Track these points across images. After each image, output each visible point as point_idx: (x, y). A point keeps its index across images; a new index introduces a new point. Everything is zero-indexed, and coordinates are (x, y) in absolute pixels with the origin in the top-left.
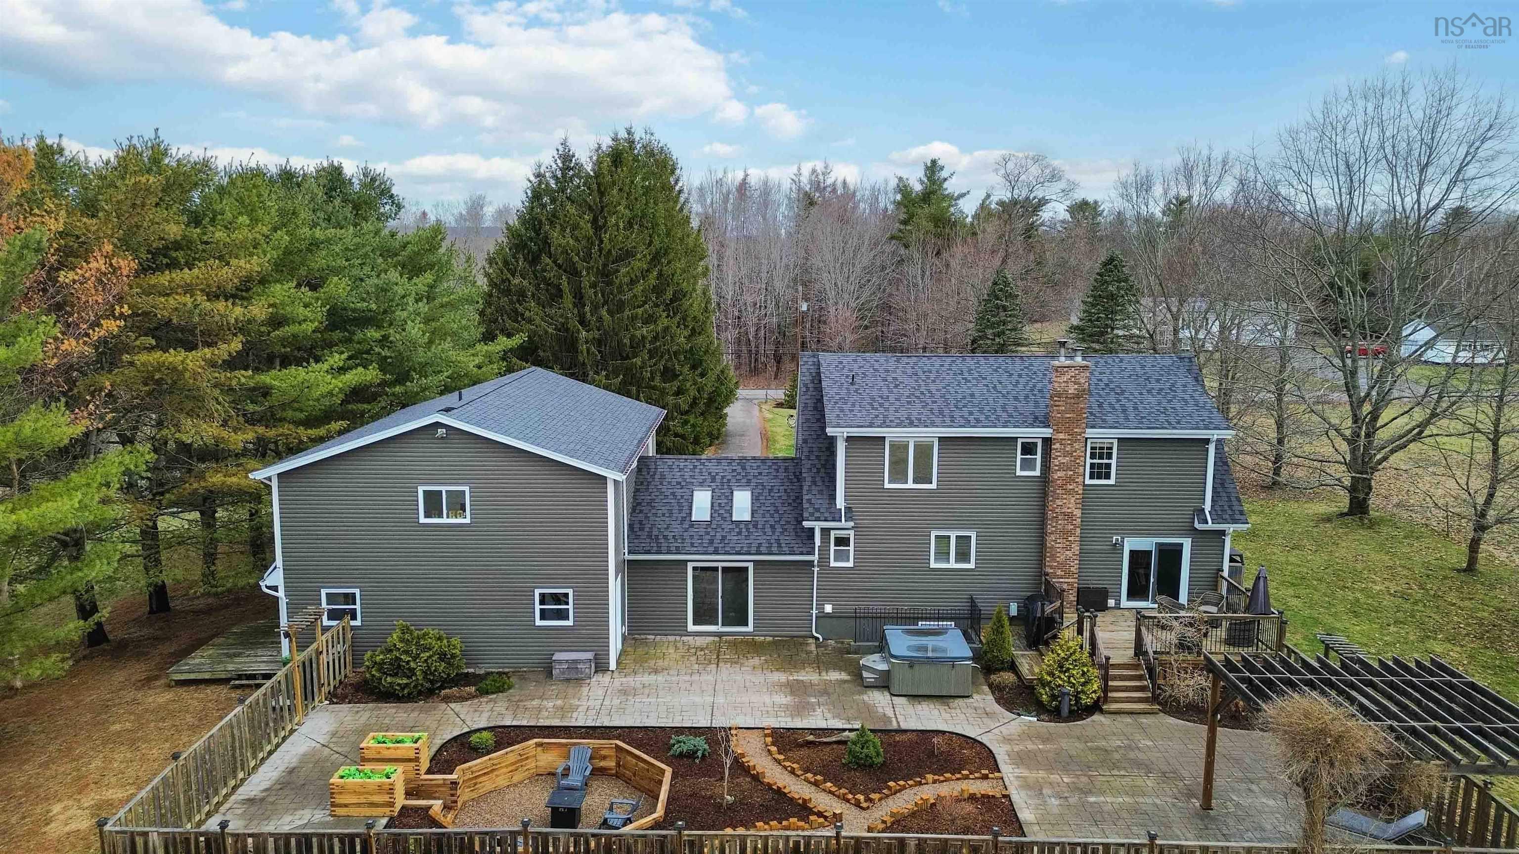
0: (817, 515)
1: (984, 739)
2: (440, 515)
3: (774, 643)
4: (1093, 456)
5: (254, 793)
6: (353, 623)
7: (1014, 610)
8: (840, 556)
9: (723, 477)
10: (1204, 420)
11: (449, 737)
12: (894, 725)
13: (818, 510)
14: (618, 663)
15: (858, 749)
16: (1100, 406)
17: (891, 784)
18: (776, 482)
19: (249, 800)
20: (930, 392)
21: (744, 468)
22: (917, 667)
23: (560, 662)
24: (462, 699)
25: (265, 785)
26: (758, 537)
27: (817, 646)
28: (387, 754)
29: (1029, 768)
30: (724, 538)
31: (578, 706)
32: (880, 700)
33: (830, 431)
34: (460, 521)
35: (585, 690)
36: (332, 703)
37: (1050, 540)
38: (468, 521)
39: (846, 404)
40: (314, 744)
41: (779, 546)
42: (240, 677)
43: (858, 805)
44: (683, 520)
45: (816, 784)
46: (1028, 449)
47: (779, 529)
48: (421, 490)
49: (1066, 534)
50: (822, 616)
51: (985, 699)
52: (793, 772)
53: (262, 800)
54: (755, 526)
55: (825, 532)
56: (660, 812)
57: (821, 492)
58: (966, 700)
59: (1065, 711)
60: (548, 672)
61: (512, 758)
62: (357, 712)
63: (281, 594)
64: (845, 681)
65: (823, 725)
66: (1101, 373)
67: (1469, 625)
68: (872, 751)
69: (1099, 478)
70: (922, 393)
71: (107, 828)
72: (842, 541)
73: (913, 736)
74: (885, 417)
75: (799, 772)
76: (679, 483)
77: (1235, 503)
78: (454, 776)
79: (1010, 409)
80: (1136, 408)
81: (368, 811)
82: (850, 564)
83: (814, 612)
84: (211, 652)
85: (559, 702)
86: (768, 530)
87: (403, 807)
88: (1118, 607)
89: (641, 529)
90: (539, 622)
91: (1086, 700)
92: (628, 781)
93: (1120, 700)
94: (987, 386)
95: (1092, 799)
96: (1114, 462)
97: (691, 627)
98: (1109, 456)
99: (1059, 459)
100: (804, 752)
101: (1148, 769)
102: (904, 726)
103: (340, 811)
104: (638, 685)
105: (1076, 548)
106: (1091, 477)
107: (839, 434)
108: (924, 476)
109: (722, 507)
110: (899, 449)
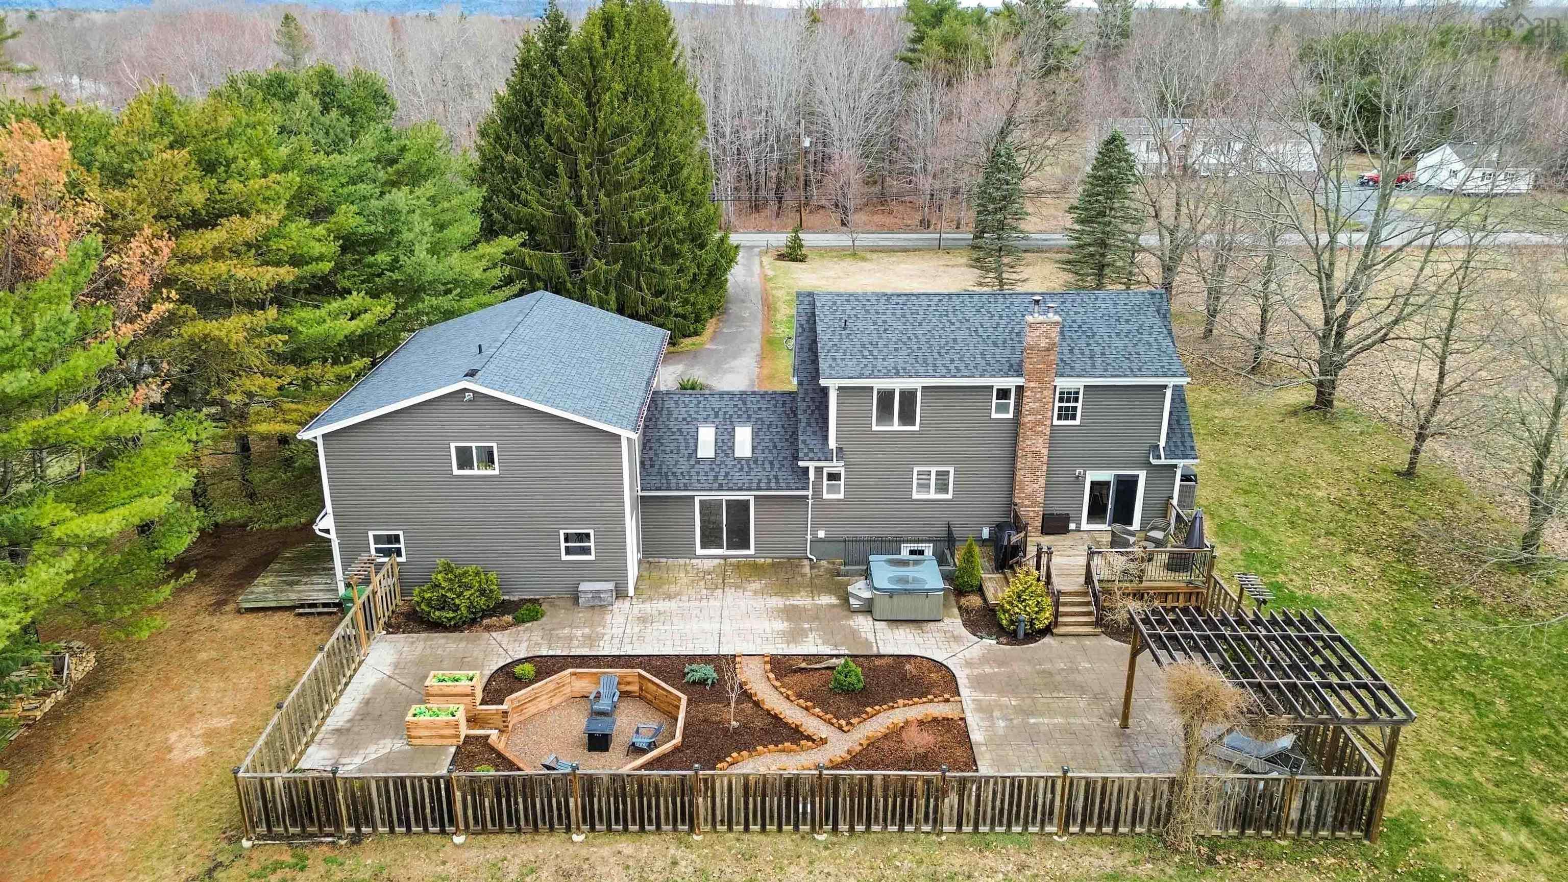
0: (811, 455)
1: (949, 663)
2: (472, 468)
3: (773, 565)
4: (1061, 400)
5: (341, 723)
6: (399, 560)
7: (986, 533)
8: (831, 489)
9: (725, 413)
10: (1163, 367)
11: (496, 668)
12: (875, 651)
13: (812, 450)
14: (636, 588)
15: (842, 678)
16: (1071, 351)
17: (868, 709)
18: (773, 418)
19: (337, 730)
20: (916, 337)
21: (745, 403)
22: (895, 598)
23: (585, 592)
24: (504, 628)
25: (348, 716)
26: (759, 473)
27: (812, 568)
28: (447, 690)
29: (985, 693)
30: (727, 474)
31: (604, 634)
32: (863, 624)
33: (823, 382)
34: (489, 472)
35: (608, 617)
36: (388, 633)
37: (1019, 475)
38: (497, 472)
39: (837, 351)
40: (380, 675)
41: (777, 482)
42: (302, 606)
43: (840, 728)
44: (690, 456)
45: (807, 709)
46: (1003, 394)
47: (777, 465)
48: (453, 446)
49: (1033, 470)
50: (816, 541)
51: (954, 623)
52: (788, 697)
53: (348, 730)
54: (756, 462)
55: (819, 470)
56: (678, 739)
57: (815, 433)
58: (938, 624)
59: (1021, 634)
60: (576, 599)
61: (552, 686)
62: (413, 643)
63: (333, 536)
64: (834, 606)
65: (813, 650)
66: (1076, 313)
68: (853, 679)
69: (1066, 418)
70: (909, 338)
71: (240, 774)
72: (833, 477)
73: (890, 661)
74: (874, 366)
75: (793, 698)
76: (684, 419)
77: (1188, 439)
78: (504, 707)
79: (988, 357)
80: (1103, 354)
81: (439, 742)
82: (841, 496)
83: (809, 537)
84: (271, 579)
85: (587, 631)
86: (767, 466)
87: (466, 736)
88: (1078, 530)
89: (652, 466)
90: (564, 557)
91: (1039, 626)
92: (649, 703)
93: (1071, 623)
94: (969, 329)
95: (1032, 721)
96: (1079, 405)
97: (699, 551)
98: (1076, 400)
99: (1029, 404)
100: (797, 677)
101: (1082, 689)
102: (882, 652)
103: (415, 742)
104: (655, 613)
105: (1042, 481)
106: (1059, 418)
107: (831, 384)
108: (907, 416)
109: (725, 443)
110: (886, 398)
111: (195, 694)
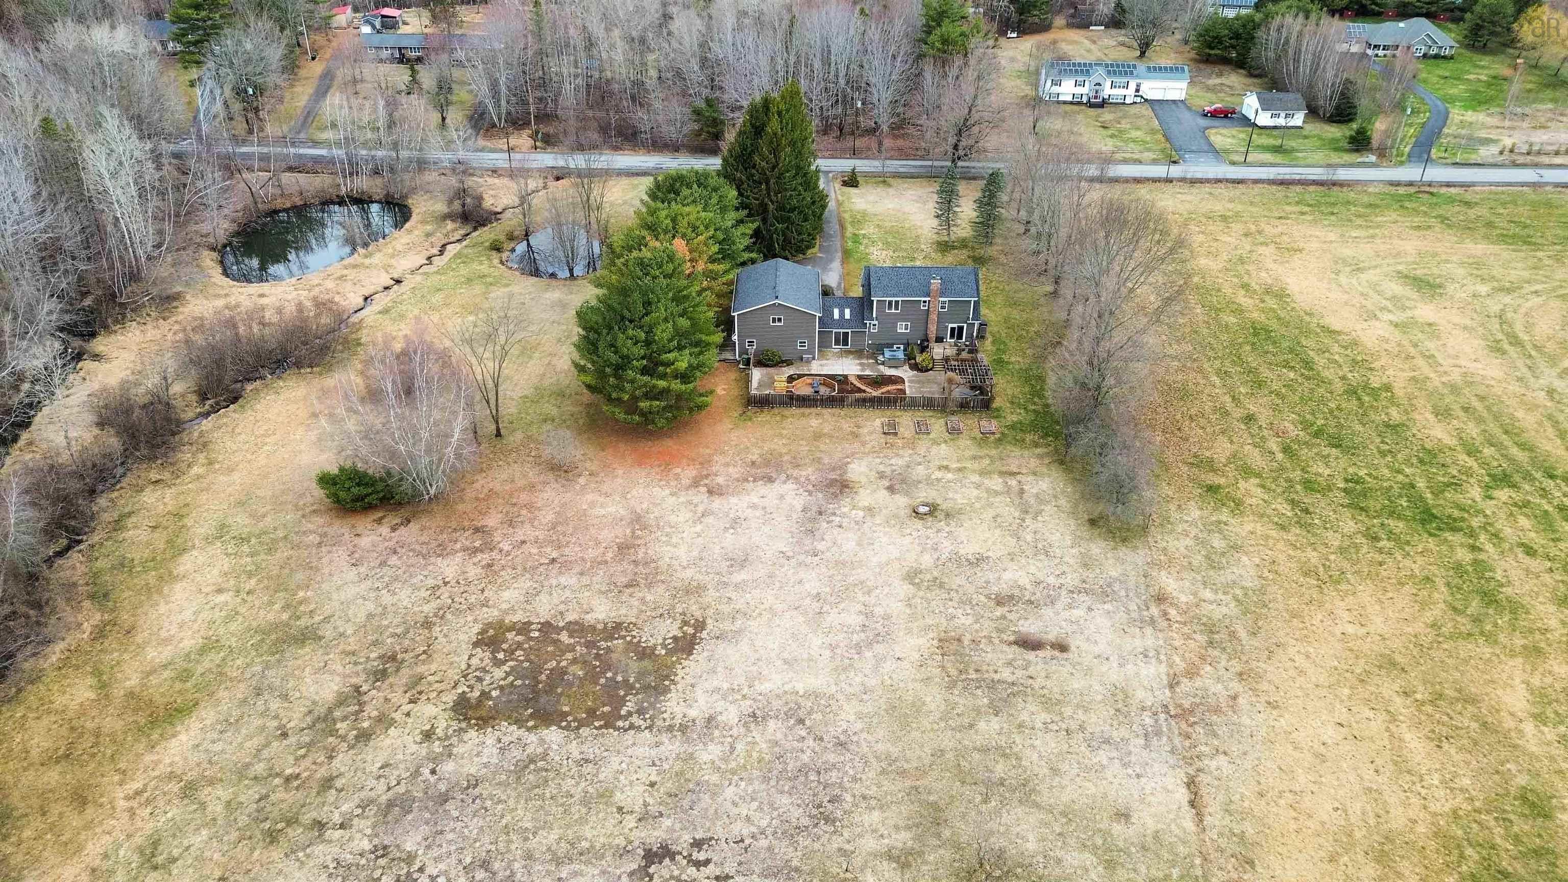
0: (868, 319)
1: (903, 377)
2: (776, 322)
3: (856, 351)
4: (941, 304)
6: (753, 347)
7: (919, 341)
8: (873, 329)
9: (842, 305)
10: (971, 295)
11: (787, 376)
12: (884, 374)
13: (868, 317)
14: (820, 357)
15: (875, 379)
16: (945, 288)
17: (882, 386)
18: (856, 306)
19: (756, 387)
20: (900, 283)
21: (847, 301)
22: (891, 360)
23: (806, 358)
24: (786, 367)
25: (757, 384)
26: (852, 324)
27: (867, 352)
28: (777, 380)
29: (911, 383)
30: (842, 324)
31: (812, 369)
32: (881, 367)
33: (872, 302)
34: (780, 324)
35: (813, 363)
36: (756, 367)
37: (929, 326)
38: (782, 324)
39: (876, 288)
40: (759, 377)
41: (858, 326)
42: (726, 360)
43: (875, 390)
44: (833, 319)
45: (867, 386)
46: (924, 302)
47: (857, 321)
48: (771, 317)
49: (933, 324)
50: (869, 344)
51: (907, 367)
52: (861, 383)
53: (759, 387)
54: (851, 320)
55: (870, 323)
56: (837, 391)
57: (869, 312)
58: (902, 367)
59: (924, 370)
60: (803, 359)
61: (802, 380)
62: (764, 370)
63: (737, 342)
64: (874, 362)
65: (868, 373)
68: (878, 380)
69: (943, 308)
70: (898, 283)
71: (738, 395)
72: (874, 325)
73: (888, 376)
74: (887, 294)
75: (863, 384)
76: (829, 306)
77: (979, 315)
78: (792, 384)
79: (920, 290)
80: (955, 290)
81: (781, 390)
82: (876, 331)
83: (866, 343)
85: (807, 368)
86: (854, 322)
87: (788, 389)
90: (799, 348)
91: (929, 368)
92: (827, 384)
93: (938, 368)
94: (916, 281)
97: (835, 347)
98: (946, 303)
99: (932, 306)
100: (864, 379)
101: (936, 382)
102: (886, 374)
103: (776, 391)
104: (825, 363)
105: (936, 327)
106: (941, 308)
107: (875, 299)
108: (897, 308)
109: (842, 314)
110: (890, 303)
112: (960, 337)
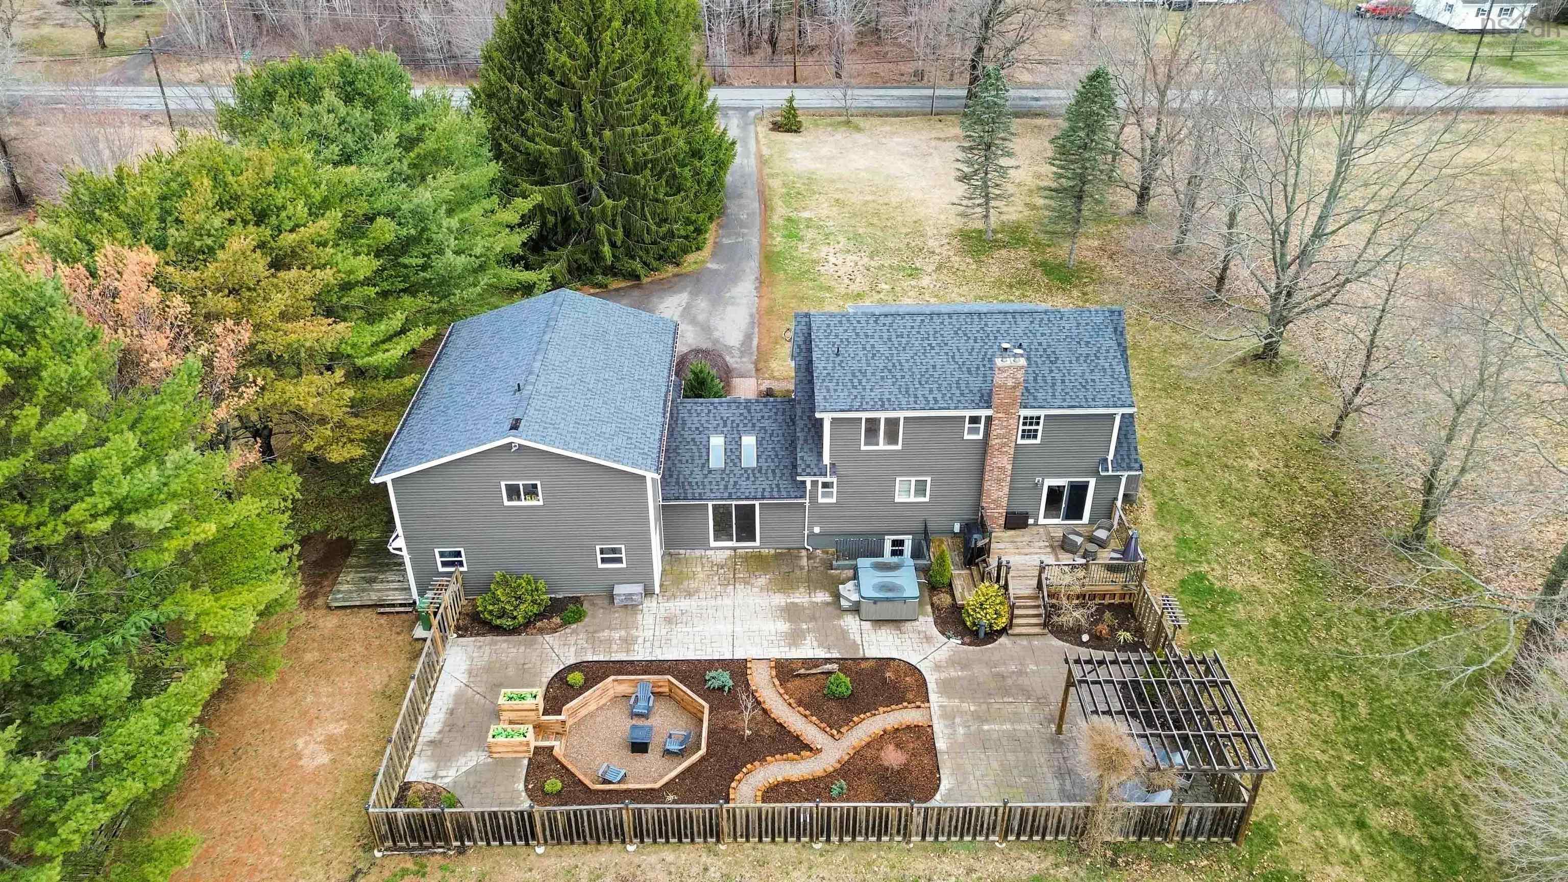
0: (808, 470)
1: (922, 667)
2: (519, 499)
3: (777, 556)
4: (1025, 424)
5: (433, 735)
6: (461, 569)
7: (957, 528)
8: (824, 495)
9: (733, 421)
10: (1114, 396)
11: (552, 675)
12: (861, 655)
13: (809, 466)
14: (661, 585)
15: (834, 688)
16: (1035, 379)
17: (855, 719)
18: (775, 426)
19: (431, 742)
20: (900, 363)
21: (749, 412)
22: (879, 604)
23: (619, 595)
24: (554, 630)
25: (438, 727)
26: (763, 483)
27: (809, 558)
28: (516, 707)
29: (949, 698)
30: (736, 483)
31: (637, 637)
32: (851, 623)
33: (818, 415)
34: (534, 503)
35: (640, 617)
36: (459, 636)
37: (986, 486)
38: (541, 503)
39: (831, 381)
40: (459, 684)
41: (779, 491)
42: (382, 606)
43: (832, 736)
44: (703, 466)
45: (806, 716)
46: (974, 420)
47: (778, 474)
48: (503, 484)
49: (999, 481)
50: (812, 535)
51: (927, 622)
52: (790, 704)
53: (440, 742)
54: (760, 471)
55: (815, 483)
56: (703, 751)
57: (811, 450)
58: (914, 623)
59: (982, 635)
60: (611, 598)
61: (598, 693)
62: (480, 647)
63: (404, 553)
64: (828, 604)
65: (810, 654)
66: (1043, 335)
67: (1304, 516)
68: (844, 689)
69: (1029, 437)
70: (894, 366)
71: (370, 810)
72: (825, 485)
73: (872, 663)
74: (863, 397)
75: (794, 705)
76: (697, 429)
77: (1133, 452)
78: (561, 717)
79: (963, 386)
80: (1063, 381)
81: (514, 755)
82: (834, 500)
83: (806, 532)
84: (351, 576)
85: (623, 633)
86: (770, 475)
87: (536, 748)
88: (1036, 524)
89: (671, 476)
90: (601, 566)
91: (996, 628)
92: (678, 702)
93: (1023, 625)
94: (947, 354)
95: (986, 727)
96: (1040, 428)
97: (713, 544)
98: (1038, 424)
99: (996, 430)
100: (798, 682)
101: (1026, 693)
102: (867, 656)
103: (495, 755)
104: (678, 612)
105: (1006, 490)
106: (1023, 437)
107: (827, 418)
108: (892, 437)
109: (733, 452)
110: (872, 426)
111: (310, 699)
112: (1075, 511)
